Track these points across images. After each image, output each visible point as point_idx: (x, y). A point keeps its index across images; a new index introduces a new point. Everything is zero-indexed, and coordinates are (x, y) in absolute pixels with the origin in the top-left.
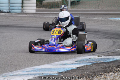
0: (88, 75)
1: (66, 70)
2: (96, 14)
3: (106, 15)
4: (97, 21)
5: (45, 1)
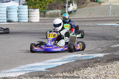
0: (70, 70)
1: (52, 67)
2: (88, 21)
3: (96, 22)
4: (88, 27)
5: (48, 12)
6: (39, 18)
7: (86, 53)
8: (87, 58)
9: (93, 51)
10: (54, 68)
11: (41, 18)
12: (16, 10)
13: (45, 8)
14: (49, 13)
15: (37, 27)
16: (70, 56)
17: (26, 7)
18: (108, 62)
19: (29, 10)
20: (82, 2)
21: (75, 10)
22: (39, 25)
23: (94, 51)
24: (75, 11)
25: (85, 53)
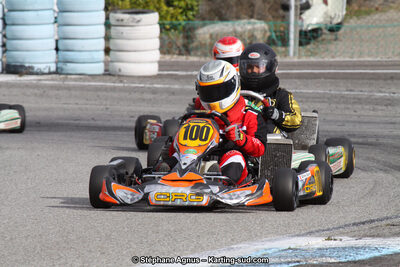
4: (386, 105)
5: (207, 32)
7: (347, 234)
8: (350, 259)
9: (384, 222)
11: (168, 58)
12: (50, 16)
13: (192, 9)
14: (208, 36)
15: (144, 100)
16: (267, 245)
21: (335, 21)
22: (154, 91)
23: (389, 222)
24: (334, 29)
25: (347, 230)
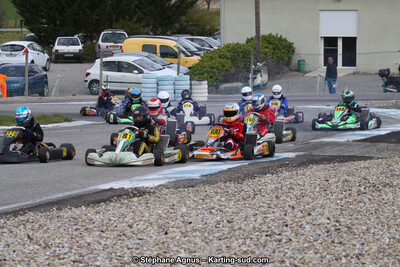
3: (295, 102)
5: (223, 86)
6: (207, 95)
10: (215, 174)
11: (210, 95)
13: (218, 79)
14: (223, 88)
17: (188, 77)
18: (299, 166)
19: (193, 82)
20: (277, 70)
21: (265, 83)
24: (264, 85)
